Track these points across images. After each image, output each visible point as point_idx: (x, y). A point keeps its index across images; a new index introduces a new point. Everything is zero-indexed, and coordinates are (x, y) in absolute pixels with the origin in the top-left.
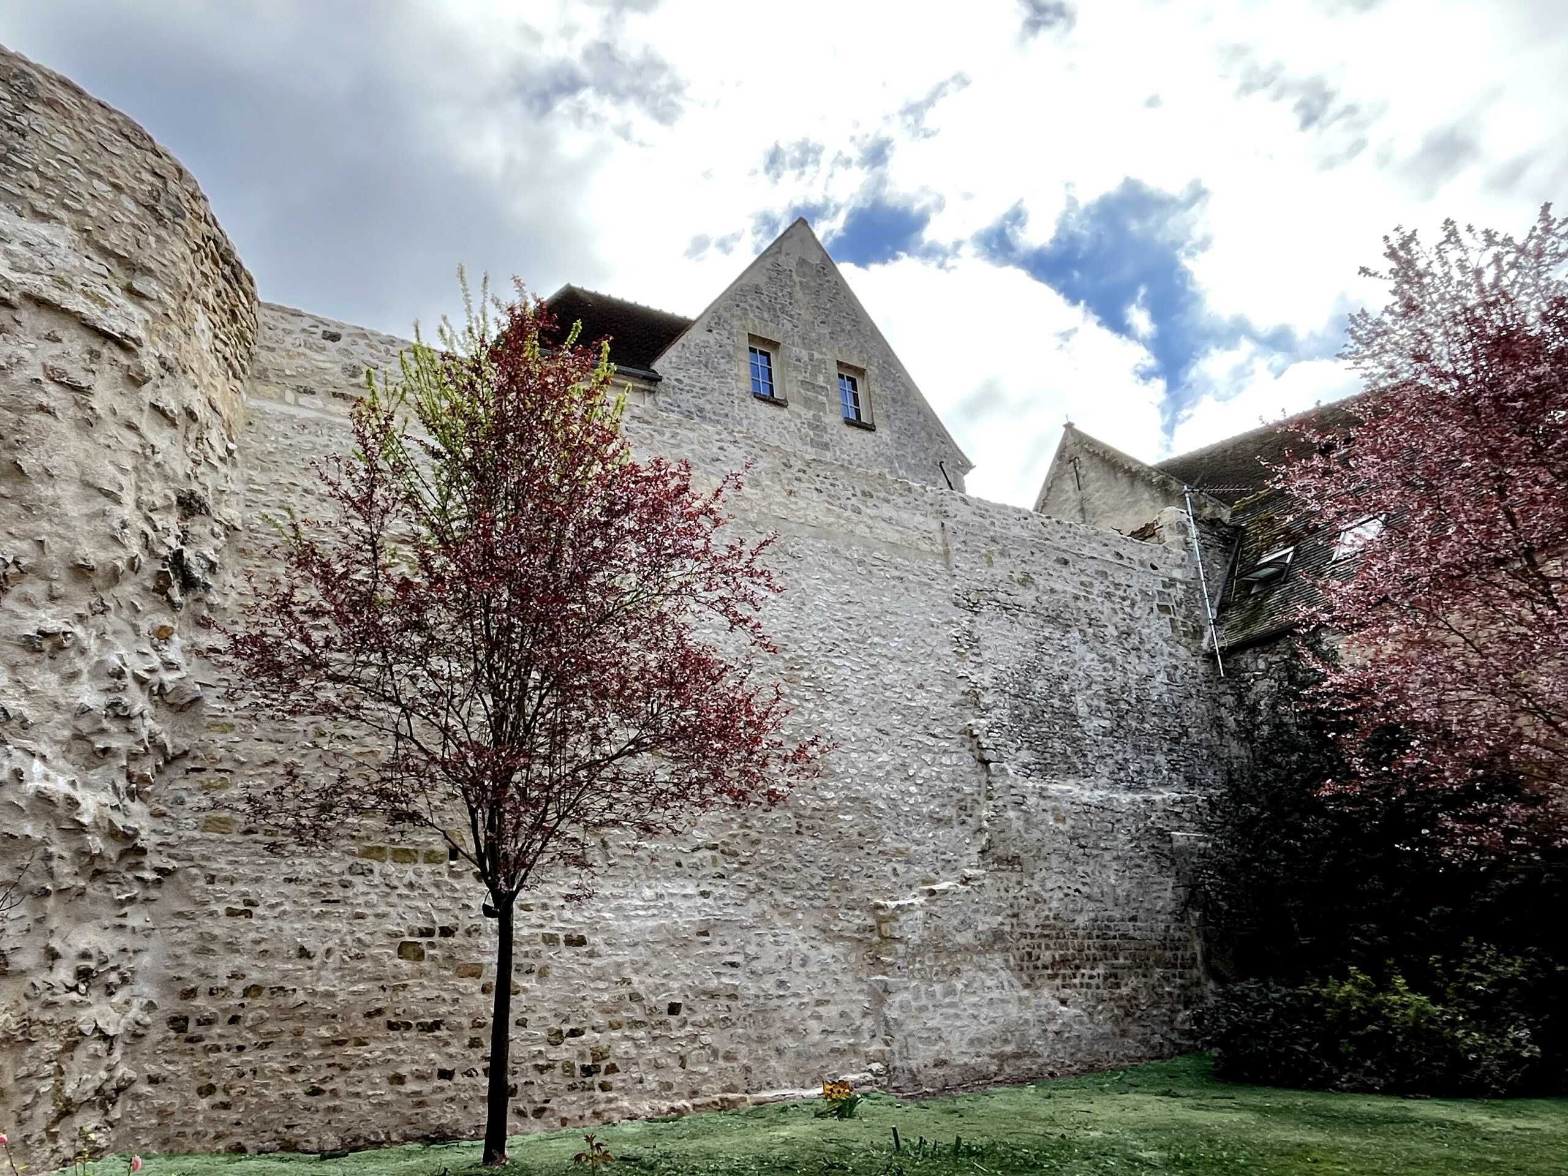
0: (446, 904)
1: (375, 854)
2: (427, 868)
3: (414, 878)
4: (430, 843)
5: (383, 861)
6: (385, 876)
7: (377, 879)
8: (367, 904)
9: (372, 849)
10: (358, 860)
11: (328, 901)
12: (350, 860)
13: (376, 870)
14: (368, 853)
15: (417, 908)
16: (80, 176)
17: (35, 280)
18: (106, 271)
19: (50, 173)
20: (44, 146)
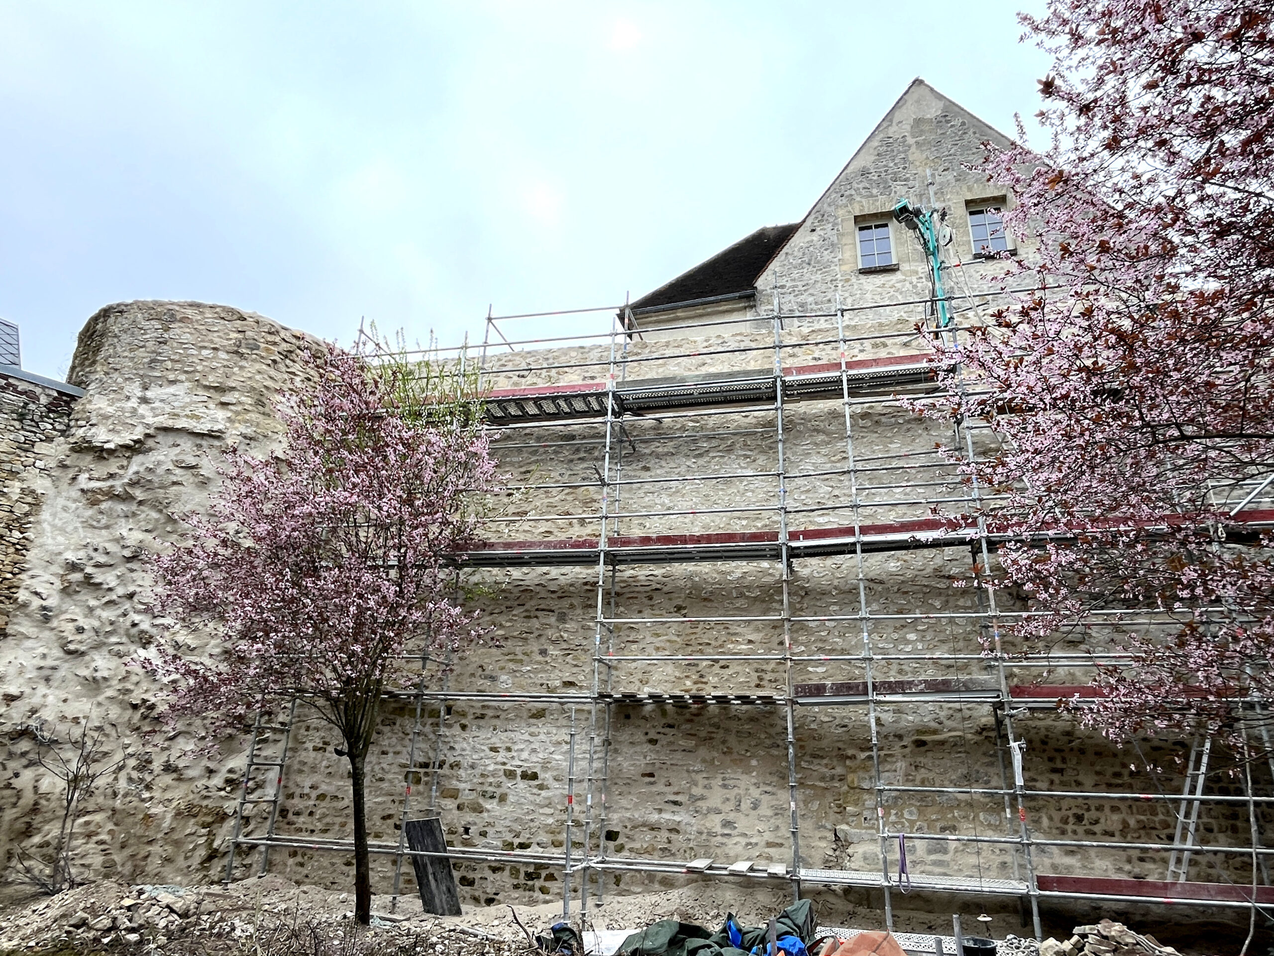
2: (429, 721)
3: (420, 728)
4: (432, 704)
5: (402, 717)
6: (402, 726)
7: (397, 728)
8: (390, 745)
13: (398, 723)
15: (420, 748)
16: (195, 352)
17: (161, 419)
18: (205, 399)
19: (177, 357)
20: (175, 345)
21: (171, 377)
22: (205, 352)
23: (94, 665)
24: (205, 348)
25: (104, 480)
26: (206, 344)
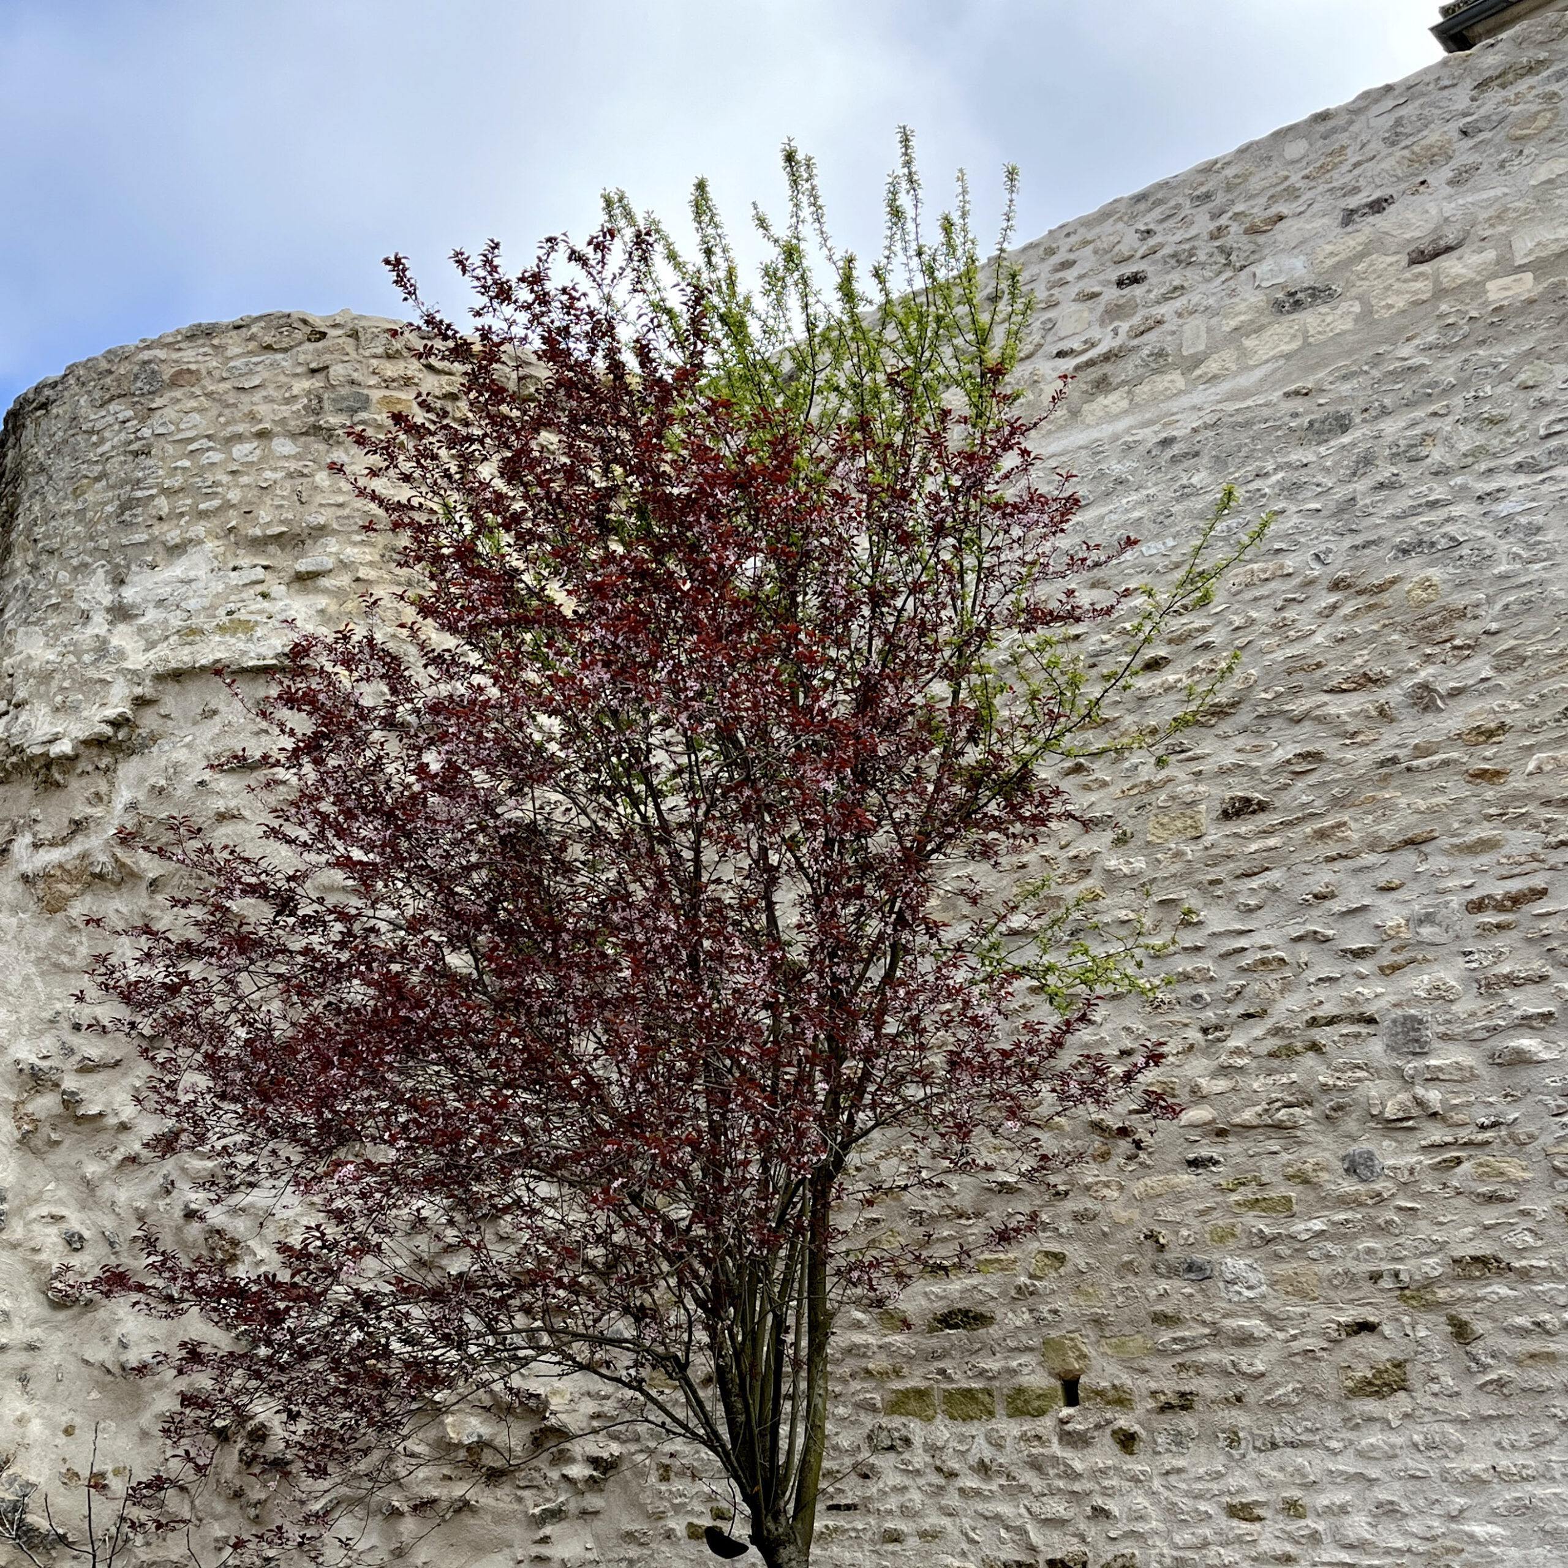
0: (1056, 1507)
1: (913, 1405)
2: (1010, 1428)
3: (988, 1453)
4: (1013, 1372)
5: (929, 1419)
6: (932, 1449)
7: (919, 1458)
8: (905, 1511)
9: (906, 1393)
10: (884, 1421)
11: (837, 1507)
12: (869, 1421)
13: (917, 1441)
14: (899, 1404)
15: (998, 1517)
16: (216, 457)
17: (162, 650)
18: (260, 573)
19: (177, 482)
20: (170, 449)
21: (173, 536)
22: (240, 450)
23: (118, 1331)
24: (239, 438)
25: (64, 841)
26: (240, 428)
